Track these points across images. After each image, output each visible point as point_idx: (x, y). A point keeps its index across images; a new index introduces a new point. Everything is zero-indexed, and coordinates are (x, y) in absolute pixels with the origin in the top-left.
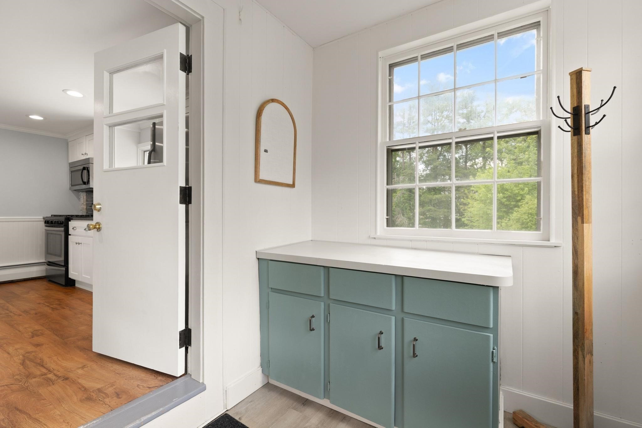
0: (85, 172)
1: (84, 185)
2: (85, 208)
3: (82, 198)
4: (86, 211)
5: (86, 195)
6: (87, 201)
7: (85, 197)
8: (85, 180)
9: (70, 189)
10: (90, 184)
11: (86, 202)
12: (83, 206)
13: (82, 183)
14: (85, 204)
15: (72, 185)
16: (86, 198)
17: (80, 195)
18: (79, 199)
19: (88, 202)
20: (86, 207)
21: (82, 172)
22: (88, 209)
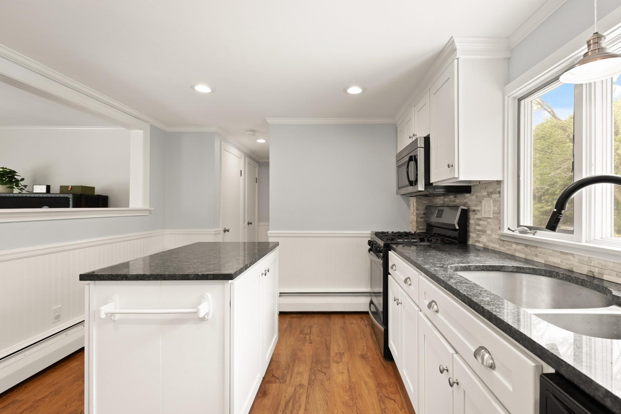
0: (412, 163)
1: (411, 187)
2: (415, 220)
3: (412, 206)
4: (416, 226)
5: (417, 200)
6: (417, 210)
7: (415, 204)
8: (412, 178)
9: (397, 193)
10: (418, 184)
11: (416, 212)
12: (414, 217)
13: (407, 183)
14: (415, 214)
15: (399, 188)
16: (417, 205)
17: (410, 200)
18: (409, 206)
19: (418, 212)
20: (417, 219)
21: (408, 167)
22: (419, 221)
